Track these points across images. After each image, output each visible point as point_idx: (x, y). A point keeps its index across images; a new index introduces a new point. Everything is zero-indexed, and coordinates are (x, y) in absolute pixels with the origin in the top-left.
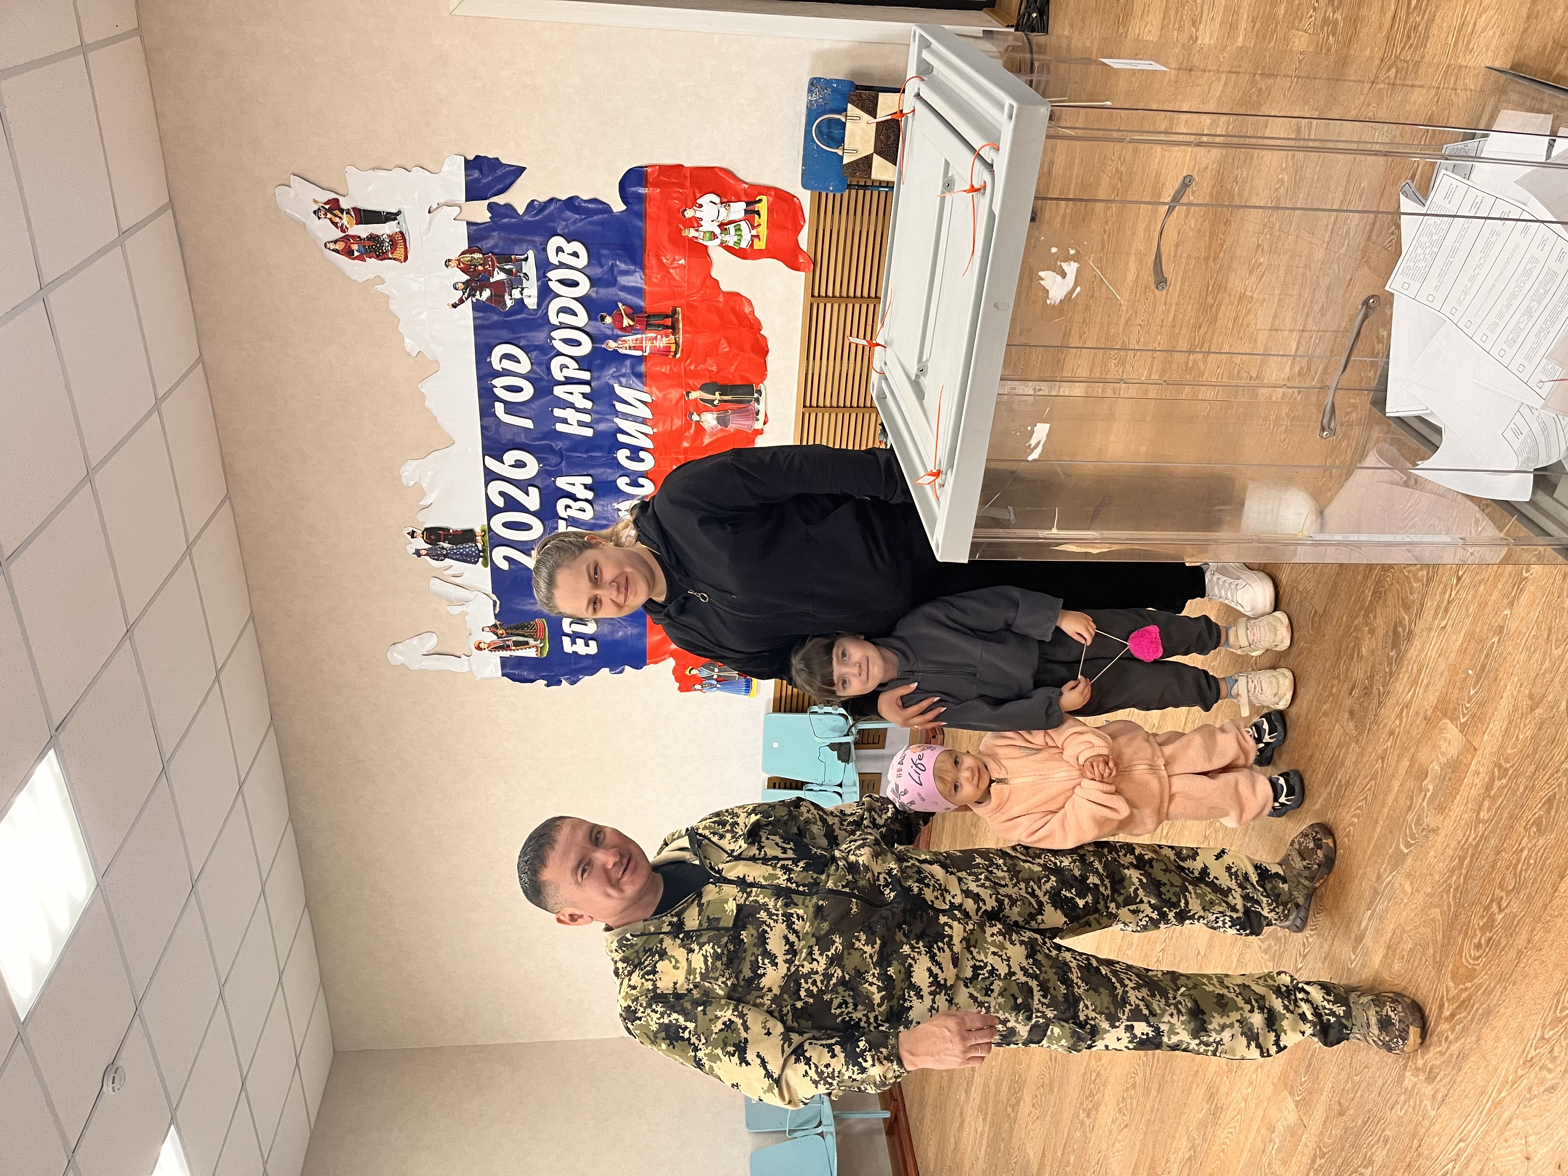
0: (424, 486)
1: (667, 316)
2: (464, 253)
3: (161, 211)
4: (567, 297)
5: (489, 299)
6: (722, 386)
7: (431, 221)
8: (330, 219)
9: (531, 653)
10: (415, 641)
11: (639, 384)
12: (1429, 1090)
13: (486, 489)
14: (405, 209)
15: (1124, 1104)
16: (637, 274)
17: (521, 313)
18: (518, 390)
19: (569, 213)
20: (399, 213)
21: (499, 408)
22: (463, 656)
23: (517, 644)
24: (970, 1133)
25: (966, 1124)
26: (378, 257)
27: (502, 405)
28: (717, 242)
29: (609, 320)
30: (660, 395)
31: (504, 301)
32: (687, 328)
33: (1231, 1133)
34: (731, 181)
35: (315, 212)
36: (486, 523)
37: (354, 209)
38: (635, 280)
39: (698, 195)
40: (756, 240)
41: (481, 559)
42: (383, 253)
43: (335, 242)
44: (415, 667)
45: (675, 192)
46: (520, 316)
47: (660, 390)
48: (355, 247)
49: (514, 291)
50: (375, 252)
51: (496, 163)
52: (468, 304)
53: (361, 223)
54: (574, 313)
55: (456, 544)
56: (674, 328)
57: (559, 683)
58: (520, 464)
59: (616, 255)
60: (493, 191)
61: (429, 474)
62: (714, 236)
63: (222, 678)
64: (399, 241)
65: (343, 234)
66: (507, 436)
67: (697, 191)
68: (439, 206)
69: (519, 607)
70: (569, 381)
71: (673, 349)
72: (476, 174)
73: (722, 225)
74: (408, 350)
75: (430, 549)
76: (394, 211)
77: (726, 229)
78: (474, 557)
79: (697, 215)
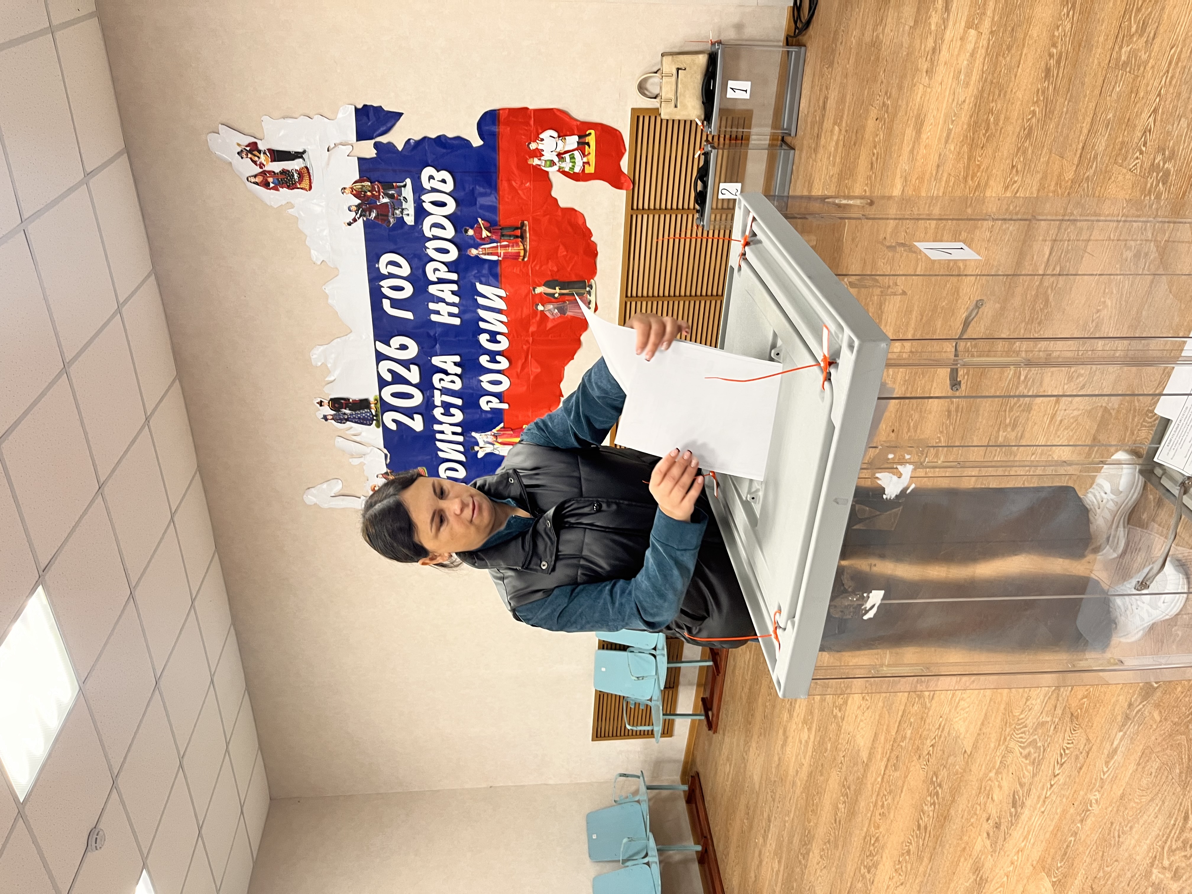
0: (329, 365)
1: (517, 228)
2: (355, 182)
3: (119, 155)
4: (437, 215)
5: (377, 218)
6: (561, 282)
7: (329, 157)
8: (251, 159)
10: (325, 486)
11: (495, 282)
13: (377, 368)
14: (308, 148)
15: (900, 866)
16: (493, 196)
17: (402, 229)
18: (400, 289)
19: (438, 149)
20: (304, 152)
21: (386, 304)
24: (768, 870)
25: (764, 863)
26: (288, 187)
27: (388, 301)
28: (556, 168)
29: (471, 232)
30: (513, 290)
31: (388, 220)
32: (533, 238)
34: (566, 120)
35: (238, 153)
36: (378, 394)
37: (269, 150)
38: (491, 200)
39: (540, 131)
40: (586, 166)
41: (374, 422)
42: (292, 184)
43: (255, 176)
44: (326, 506)
45: (522, 129)
46: (401, 231)
47: (513, 287)
48: (270, 180)
49: (396, 211)
50: (287, 183)
51: (379, 110)
52: (360, 222)
53: (275, 161)
54: (443, 228)
55: (355, 411)
56: (522, 237)
58: (403, 347)
59: (476, 181)
60: (377, 133)
61: (333, 356)
62: (553, 163)
63: (175, 519)
64: (305, 174)
65: (261, 170)
66: (393, 326)
68: (336, 145)
70: (441, 281)
71: (522, 254)
72: (364, 120)
73: (559, 155)
74: (314, 259)
75: (335, 414)
76: (301, 150)
77: (563, 158)
78: (369, 420)
79: (539, 148)
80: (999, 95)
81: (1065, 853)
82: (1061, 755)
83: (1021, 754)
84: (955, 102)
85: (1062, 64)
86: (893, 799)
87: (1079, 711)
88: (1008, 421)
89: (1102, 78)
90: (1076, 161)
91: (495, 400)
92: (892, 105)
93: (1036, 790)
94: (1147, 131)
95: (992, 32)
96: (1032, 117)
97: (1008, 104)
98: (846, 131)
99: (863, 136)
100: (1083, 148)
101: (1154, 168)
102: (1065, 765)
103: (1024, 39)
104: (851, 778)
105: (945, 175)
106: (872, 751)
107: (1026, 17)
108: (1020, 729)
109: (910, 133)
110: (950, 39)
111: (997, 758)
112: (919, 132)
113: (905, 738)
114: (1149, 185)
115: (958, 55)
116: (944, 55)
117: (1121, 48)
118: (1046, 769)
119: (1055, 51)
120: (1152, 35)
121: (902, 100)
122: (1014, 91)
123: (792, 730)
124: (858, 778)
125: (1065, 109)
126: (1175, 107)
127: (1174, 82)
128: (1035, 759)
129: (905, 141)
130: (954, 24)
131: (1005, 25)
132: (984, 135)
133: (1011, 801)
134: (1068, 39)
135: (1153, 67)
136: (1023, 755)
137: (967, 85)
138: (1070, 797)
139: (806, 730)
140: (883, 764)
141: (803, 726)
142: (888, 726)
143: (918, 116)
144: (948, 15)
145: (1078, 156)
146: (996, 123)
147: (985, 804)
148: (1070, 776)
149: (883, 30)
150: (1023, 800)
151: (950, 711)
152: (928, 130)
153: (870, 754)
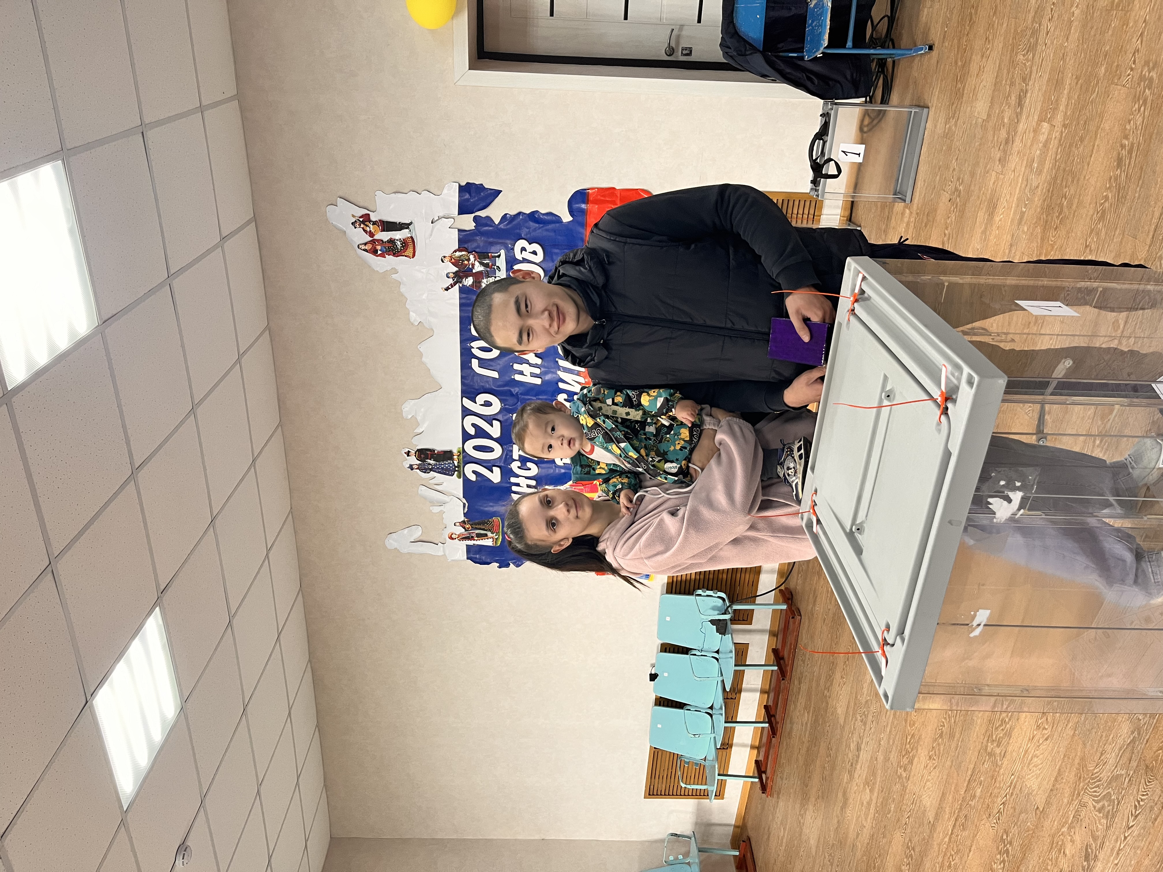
0: (419, 418)
2: (455, 251)
3: (248, 223)
5: (472, 285)
7: (433, 228)
8: (363, 228)
9: (488, 542)
10: (406, 531)
13: (462, 422)
19: (531, 223)
20: (411, 223)
21: (475, 363)
23: (479, 536)
26: (394, 255)
27: (477, 361)
31: (481, 285)
35: (352, 223)
37: (380, 221)
41: (456, 473)
42: (398, 252)
43: (365, 244)
44: (405, 551)
48: (379, 248)
50: (393, 251)
51: (480, 188)
52: (456, 288)
53: (384, 231)
55: (439, 462)
57: (508, 565)
58: (487, 404)
60: (478, 207)
61: (422, 410)
63: (270, 555)
64: (409, 243)
65: (372, 239)
66: (480, 384)
68: (439, 218)
69: (482, 508)
72: (467, 196)
74: (412, 321)
75: (420, 464)
76: (408, 222)
78: (451, 471)
82: (1136, 806)
83: (1095, 807)
84: (1028, 188)
86: (961, 858)
87: (1154, 762)
92: (964, 190)
93: (1110, 842)
96: (1105, 201)
97: (1081, 190)
98: (917, 214)
99: (934, 219)
102: (1139, 817)
103: (1097, 132)
104: (916, 839)
106: (939, 811)
107: (1099, 112)
108: (1095, 782)
109: (982, 215)
110: (1024, 130)
111: (1070, 813)
112: (991, 213)
113: (975, 796)
115: (1032, 145)
116: (1017, 145)
118: (1120, 822)
119: (1127, 142)
121: (975, 185)
122: (1087, 178)
123: (853, 792)
124: (924, 839)
125: (1137, 195)
128: (1108, 812)
129: (978, 223)
130: (1027, 118)
131: (1078, 118)
132: (1058, 217)
133: (1083, 854)
134: (1139, 132)
136: (1097, 808)
137: (1040, 172)
138: (1145, 848)
139: (868, 791)
140: (951, 823)
141: (864, 786)
142: (957, 785)
143: (991, 200)
144: (1022, 109)
145: (1151, 237)
146: (1070, 207)
147: (1057, 858)
148: (1144, 828)
150: (1096, 853)
151: (1022, 768)
152: (1000, 213)
153: (937, 814)
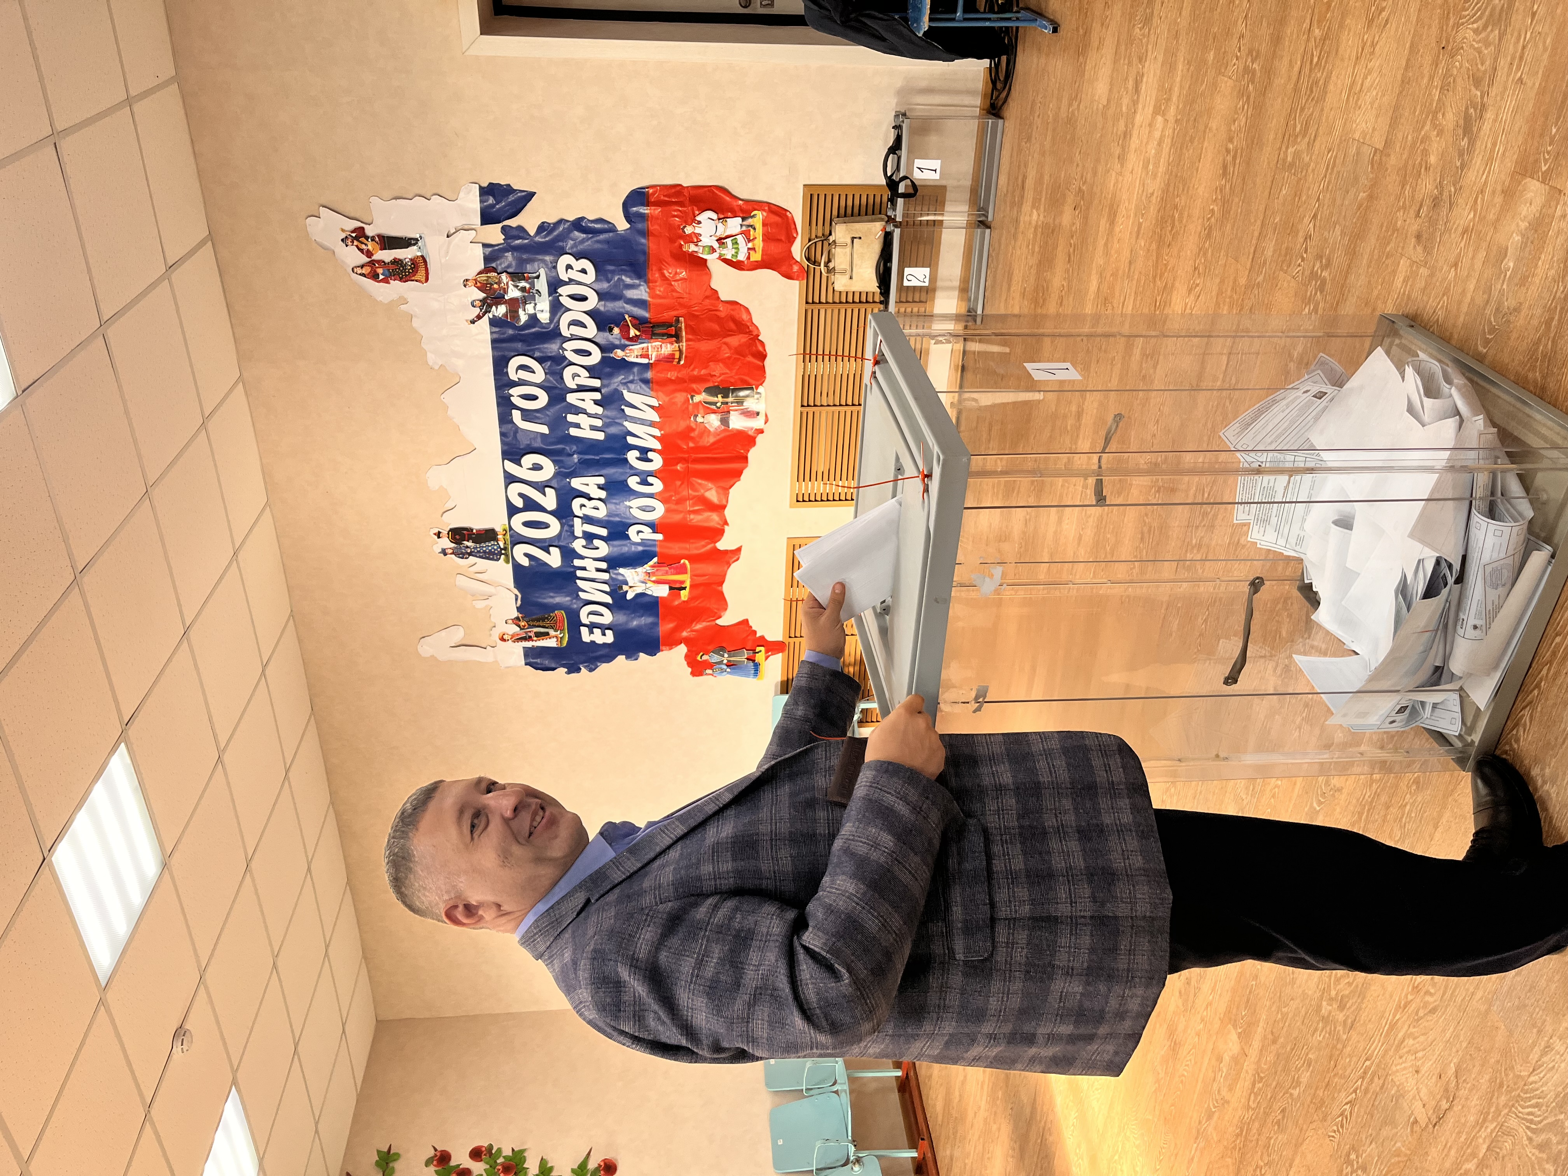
0: (450, 489)
1: (670, 325)
2: (480, 273)
3: (203, 243)
4: (577, 311)
5: (506, 315)
6: (723, 388)
7: (449, 244)
8: (357, 246)
9: (551, 643)
10: (444, 633)
11: (648, 390)
12: (1341, 1017)
13: (506, 492)
16: (642, 288)
17: (534, 327)
18: (534, 398)
19: (576, 233)
20: (420, 238)
21: (516, 415)
22: (488, 648)
23: (539, 635)
26: (401, 280)
27: (519, 412)
28: (716, 255)
29: (616, 331)
30: (667, 399)
31: (519, 316)
32: (690, 337)
33: (1187, 1065)
34: (728, 199)
35: (342, 240)
36: (507, 523)
37: (379, 236)
38: (641, 293)
39: (697, 212)
40: (752, 252)
41: (503, 556)
42: (405, 275)
43: (362, 267)
44: (442, 657)
45: (675, 211)
46: (534, 330)
47: (667, 395)
48: (380, 271)
49: (527, 306)
50: (399, 275)
51: (508, 190)
52: (485, 320)
53: (385, 249)
54: (583, 325)
55: (480, 543)
56: (677, 336)
57: (578, 670)
58: (537, 467)
59: (622, 270)
62: (713, 250)
63: (267, 672)
64: (420, 264)
65: (369, 260)
66: (524, 442)
67: (695, 208)
68: (457, 230)
69: (540, 600)
70: (581, 389)
71: (677, 356)
72: (491, 200)
73: (720, 240)
74: (431, 364)
75: (456, 548)
76: (415, 236)
77: (723, 243)
78: (497, 554)
79: (696, 231)
80: (1183, 190)
81: (1248, 1001)
84: (1145, 194)
85: (1238, 162)
88: (1194, 542)
89: (1271, 179)
90: (1248, 266)
91: (647, 530)
92: (1087, 191)
94: (1308, 237)
95: (1177, 121)
96: (1212, 216)
97: (1190, 200)
100: (1254, 252)
101: (1313, 275)
103: (1205, 132)
105: (1137, 273)
107: (1207, 108)
109: (1103, 223)
110: (1140, 124)
112: (1112, 222)
114: (1309, 293)
115: (1147, 142)
116: (1134, 142)
117: (1287, 148)
119: (1231, 146)
120: (1312, 138)
121: (1097, 187)
122: (1196, 186)
125: (1239, 211)
126: (1331, 214)
127: (1330, 188)
129: (1100, 234)
130: (1143, 109)
131: (1188, 114)
132: (1170, 232)
134: (1242, 135)
135: (1313, 170)
137: (1155, 176)
143: (1111, 206)
144: (1138, 96)
145: (1250, 260)
146: (1181, 221)
149: (1079, 106)
152: (1120, 222)
